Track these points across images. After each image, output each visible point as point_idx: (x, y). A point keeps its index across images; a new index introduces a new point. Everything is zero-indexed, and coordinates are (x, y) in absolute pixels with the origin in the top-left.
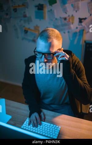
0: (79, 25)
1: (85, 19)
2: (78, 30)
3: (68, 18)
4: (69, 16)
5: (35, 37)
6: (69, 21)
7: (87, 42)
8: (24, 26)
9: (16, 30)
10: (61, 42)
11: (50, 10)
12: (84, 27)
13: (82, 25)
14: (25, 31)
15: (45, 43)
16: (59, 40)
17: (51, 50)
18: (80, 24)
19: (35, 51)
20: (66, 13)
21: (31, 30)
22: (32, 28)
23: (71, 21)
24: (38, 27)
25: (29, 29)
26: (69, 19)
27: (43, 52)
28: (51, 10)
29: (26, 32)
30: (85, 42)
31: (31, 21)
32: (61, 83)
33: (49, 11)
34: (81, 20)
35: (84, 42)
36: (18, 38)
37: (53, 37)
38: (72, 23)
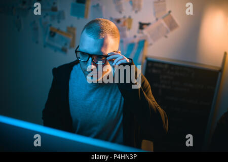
0: (139, 33)
1: (148, 24)
2: (136, 41)
3: (122, 21)
4: (124, 17)
5: (66, 44)
6: (124, 25)
7: (149, 59)
8: (50, 25)
9: (36, 29)
10: (118, 40)
11: (96, 4)
12: (146, 36)
13: (142, 33)
14: (51, 32)
15: (94, 38)
16: (116, 37)
17: (103, 50)
18: (140, 31)
19: (78, 50)
20: (120, 12)
21: (62, 32)
22: (64, 30)
23: (127, 24)
24: (74, 29)
25: (58, 30)
26: (124, 22)
27: (90, 53)
28: (98, 5)
29: (52, 34)
30: (146, 58)
31: (64, 18)
32: (111, 109)
33: (94, 6)
34: (142, 26)
35: (144, 58)
36: (37, 42)
37: (107, 32)
38: (129, 29)
